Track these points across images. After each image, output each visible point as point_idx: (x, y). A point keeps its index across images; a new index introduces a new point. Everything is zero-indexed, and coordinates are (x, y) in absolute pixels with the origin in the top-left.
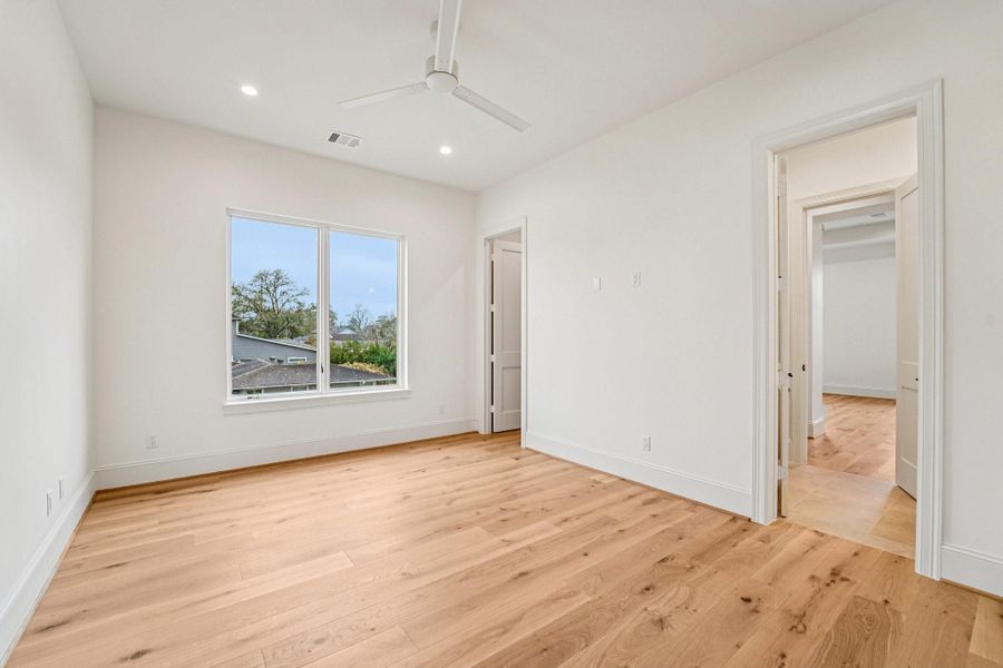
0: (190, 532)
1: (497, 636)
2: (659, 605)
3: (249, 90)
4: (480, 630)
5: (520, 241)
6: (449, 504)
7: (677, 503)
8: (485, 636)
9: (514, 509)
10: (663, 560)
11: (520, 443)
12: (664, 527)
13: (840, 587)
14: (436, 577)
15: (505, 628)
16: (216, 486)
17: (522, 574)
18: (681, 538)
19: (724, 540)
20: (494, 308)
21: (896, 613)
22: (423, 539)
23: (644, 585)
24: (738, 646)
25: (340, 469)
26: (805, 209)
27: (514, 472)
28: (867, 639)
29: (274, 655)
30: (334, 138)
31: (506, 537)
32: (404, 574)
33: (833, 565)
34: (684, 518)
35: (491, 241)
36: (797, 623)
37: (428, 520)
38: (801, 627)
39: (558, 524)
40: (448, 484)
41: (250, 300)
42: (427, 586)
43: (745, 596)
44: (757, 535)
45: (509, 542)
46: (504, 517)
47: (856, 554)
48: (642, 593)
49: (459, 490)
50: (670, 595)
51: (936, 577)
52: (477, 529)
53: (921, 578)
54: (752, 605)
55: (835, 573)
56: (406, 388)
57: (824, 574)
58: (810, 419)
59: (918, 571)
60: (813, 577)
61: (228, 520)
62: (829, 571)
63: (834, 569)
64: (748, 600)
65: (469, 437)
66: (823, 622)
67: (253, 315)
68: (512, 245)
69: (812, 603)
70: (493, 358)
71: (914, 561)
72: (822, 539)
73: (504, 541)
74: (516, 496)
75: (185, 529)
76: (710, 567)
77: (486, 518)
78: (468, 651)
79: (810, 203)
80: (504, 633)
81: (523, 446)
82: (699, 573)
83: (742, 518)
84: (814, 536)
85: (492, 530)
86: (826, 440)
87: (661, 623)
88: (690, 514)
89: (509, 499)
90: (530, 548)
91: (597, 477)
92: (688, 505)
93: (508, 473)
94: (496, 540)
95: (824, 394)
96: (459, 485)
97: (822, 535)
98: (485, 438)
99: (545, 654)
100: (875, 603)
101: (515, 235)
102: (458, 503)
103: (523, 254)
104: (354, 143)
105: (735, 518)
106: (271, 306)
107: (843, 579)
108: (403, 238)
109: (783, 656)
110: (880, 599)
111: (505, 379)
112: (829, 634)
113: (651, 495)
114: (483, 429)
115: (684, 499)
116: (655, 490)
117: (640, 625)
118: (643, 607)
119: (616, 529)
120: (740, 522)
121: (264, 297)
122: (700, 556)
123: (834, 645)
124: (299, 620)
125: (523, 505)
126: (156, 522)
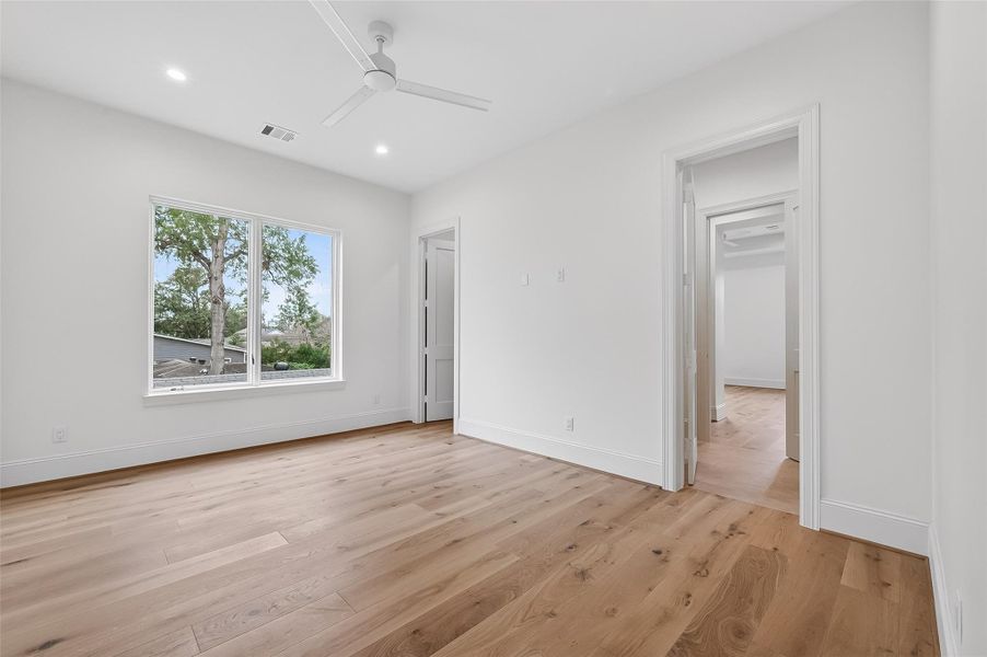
0: (105, 524)
1: (433, 594)
2: (581, 560)
3: (176, 75)
4: (415, 591)
5: (454, 240)
6: (384, 485)
7: (597, 476)
8: (421, 596)
9: (446, 487)
10: (585, 523)
11: (452, 430)
12: (587, 496)
13: (737, 540)
14: (372, 548)
15: (439, 588)
16: (134, 479)
17: (456, 541)
18: (600, 505)
19: (638, 506)
20: (427, 303)
21: (783, 558)
22: (360, 516)
23: (568, 545)
24: (650, 590)
25: (272, 458)
26: (708, 218)
27: (448, 455)
28: (758, 579)
29: (205, 629)
30: (267, 130)
31: (441, 510)
32: (340, 548)
33: (732, 522)
34: (603, 488)
35: (425, 240)
36: (701, 568)
37: (364, 500)
38: (704, 572)
39: (489, 498)
40: (382, 467)
41: (168, 300)
42: (363, 557)
43: (655, 549)
44: (668, 499)
45: (442, 515)
46: (437, 494)
47: (751, 513)
48: (566, 551)
49: (393, 472)
50: (592, 551)
51: (816, 528)
52: (413, 506)
53: (805, 530)
54: (663, 555)
55: (733, 528)
56: (341, 379)
57: (724, 529)
58: (714, 404)
59: (802, 524)
60: (714, 532)
61: (150, 510)
62: (728, 527)
63: (732, 525)
64: (658, 553)
65: (404, 426)
66: (722, 568)
67: (171, 314)
68: (445, 244)
69: (713, 552)
70: (427, 351)
71: (798, 516)
72: (722, 501)
73: (438, 514)
74: (449, 476)
75: (100, 521)
76: (626, 528)
77: (420, 496)
78: (404, 610)
79: (714, 212)
80: (439, 591)
81: (455, 432)
82: (617, 533)
83: (654, 486)
84: (716, 500)
85: (427, 506)
86: (728, 423)
87: (583, 574)
88: (609, 485)
89: (443, 478)
90: (463, 519)
91: (526, 457)
92: (607, 477)
93: (443, 456)
94: (430, 514)
95: (726, 386)
96: (394, 469)
97: (723, 498)
98: (419, 426)
99: (477, 607)
100: (766, 551)
101: (449, 234)
102: (393, 483)
103: (456, 253)
104: (289, 138)
105: (648, 486)
106: (191, 305)
107: (740, 533)
108: (338, 234)
109: (689, 596)
110: (770, 548)
111: (439, 370)
112: (727, 577)
113: (575, 471)
114: (417, 419)
115: (605, 473)
116: (578, 466)
117: (565, 577)
118: (567, 562)
119: (542, 501)
120: (652, 490)
121: (184, 296)
122: (616, 520)
123: (731, 585)
124: (232, 596)
125: (456, 484)
126: (65, 517)
